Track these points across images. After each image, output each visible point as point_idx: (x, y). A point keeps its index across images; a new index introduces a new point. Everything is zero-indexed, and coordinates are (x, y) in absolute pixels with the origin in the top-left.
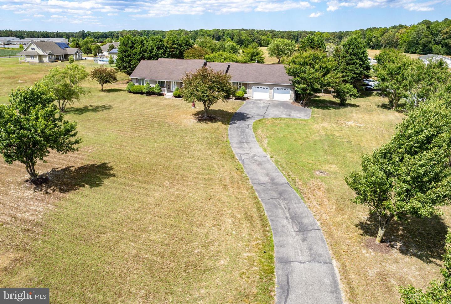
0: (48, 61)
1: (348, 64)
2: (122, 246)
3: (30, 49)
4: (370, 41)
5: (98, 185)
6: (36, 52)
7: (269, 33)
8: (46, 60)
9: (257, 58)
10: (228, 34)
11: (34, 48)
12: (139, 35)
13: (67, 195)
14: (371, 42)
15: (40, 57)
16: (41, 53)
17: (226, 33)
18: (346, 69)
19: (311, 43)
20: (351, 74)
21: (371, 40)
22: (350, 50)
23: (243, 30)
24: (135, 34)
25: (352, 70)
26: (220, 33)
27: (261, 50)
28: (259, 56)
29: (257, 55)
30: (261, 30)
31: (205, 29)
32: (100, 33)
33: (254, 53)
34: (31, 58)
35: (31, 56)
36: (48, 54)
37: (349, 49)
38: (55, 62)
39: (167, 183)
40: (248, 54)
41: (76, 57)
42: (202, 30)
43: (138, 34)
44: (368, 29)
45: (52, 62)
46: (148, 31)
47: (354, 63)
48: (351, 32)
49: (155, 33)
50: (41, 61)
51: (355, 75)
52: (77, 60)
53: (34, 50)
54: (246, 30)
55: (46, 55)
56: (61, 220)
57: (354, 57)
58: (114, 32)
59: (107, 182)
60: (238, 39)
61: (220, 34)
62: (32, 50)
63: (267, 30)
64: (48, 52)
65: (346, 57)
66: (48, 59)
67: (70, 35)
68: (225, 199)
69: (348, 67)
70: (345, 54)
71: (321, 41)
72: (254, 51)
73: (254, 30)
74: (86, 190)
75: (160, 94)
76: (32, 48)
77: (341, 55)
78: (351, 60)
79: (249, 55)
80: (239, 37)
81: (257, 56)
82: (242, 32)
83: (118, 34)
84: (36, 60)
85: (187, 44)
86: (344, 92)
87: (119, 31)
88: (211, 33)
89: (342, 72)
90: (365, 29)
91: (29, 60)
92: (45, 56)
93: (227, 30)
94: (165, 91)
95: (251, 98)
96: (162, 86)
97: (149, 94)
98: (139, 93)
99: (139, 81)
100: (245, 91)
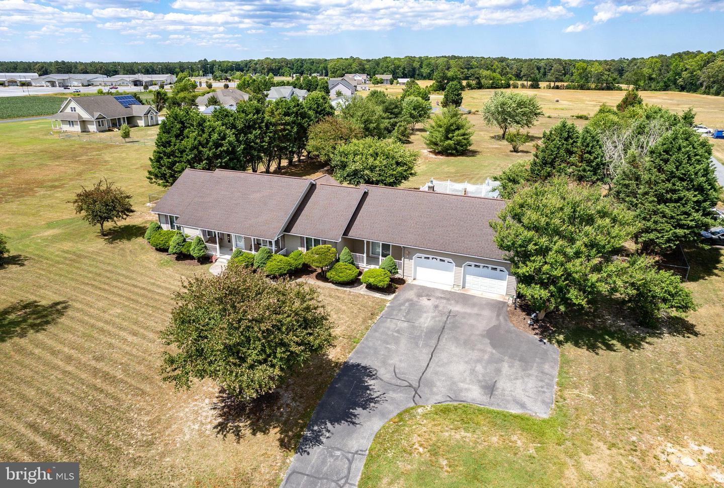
0: (96, 130)
1: (661, 200)
3: (68, 110)
4: (677, 77)
6: (77, 116)
7: (497, 63)
8: (93, 128)
9: (458, 135)
10: (429, 64)
11: (74, 108)
12: (289, 65)
14: (680, 78)
15: (84, 123)
16: (85, 116)
17: (425, 63)
18: (655, 213)
19: (566, 139)
20: (668, 227)
21: (679, 74)
22: (670, 167)
23: (454, 57)
24: (283, 64)
25: (672, 217)
26: (415, 62)
27: (466, 119)
28: (461, 131)
29: (458, 129)
30: (483, 58)
31: (393, 57)
32: (229, 62)
33: (452, 125)
34: (70, 124)
35: (69, 121)
36: (97, 119)
37: (666, 161)
38: (110, 130)
40: (441, 127)
42: (387, 57)
43: (287, 65)
44: (674, 55)
45: (103, 131)
46: (302, 60)
47: (679, 199)
48: (642, 61)
49: (313, 62)
50: (85, 130)
51: (680, 232)
52: (148, 126)
53: (75, 111)
54: (459, 58)
55: (93, 119)
57: (679, 185)
58: (250, 61)
60: (441, 77)
61: (416, 65)
62: (72, 111)
63: (494, 57)
64: (97, 115)
65: (656, 183)
66: (95, 126)
67: (185, 66)
69: (661, 207)
70: (655, 175)
71: (593, 137)
72: (452, 121)
73: (473, 58)
75: (205, 260)
76: (71, 108)
77: (645, 177)
78: (674, 191)
79: (441, 129)
80: (444, 74)
81: (457, 132)
82: (452, 62)
83: (256, 64)
84: (77, 128)
85: (319, 110)
86: (654, 297)
87: (259, 60)
88: (401, 63)
89: (644, 219)
90: (669, 55)
91: (66, 127)
92: (91, 122)
93: (427, 58)
94: (215, 250)
95: (409, 281)
96: (211, 238)
97: (182, 256)
98: (163, 250)
99: (171, 221)
100: (394, 269)
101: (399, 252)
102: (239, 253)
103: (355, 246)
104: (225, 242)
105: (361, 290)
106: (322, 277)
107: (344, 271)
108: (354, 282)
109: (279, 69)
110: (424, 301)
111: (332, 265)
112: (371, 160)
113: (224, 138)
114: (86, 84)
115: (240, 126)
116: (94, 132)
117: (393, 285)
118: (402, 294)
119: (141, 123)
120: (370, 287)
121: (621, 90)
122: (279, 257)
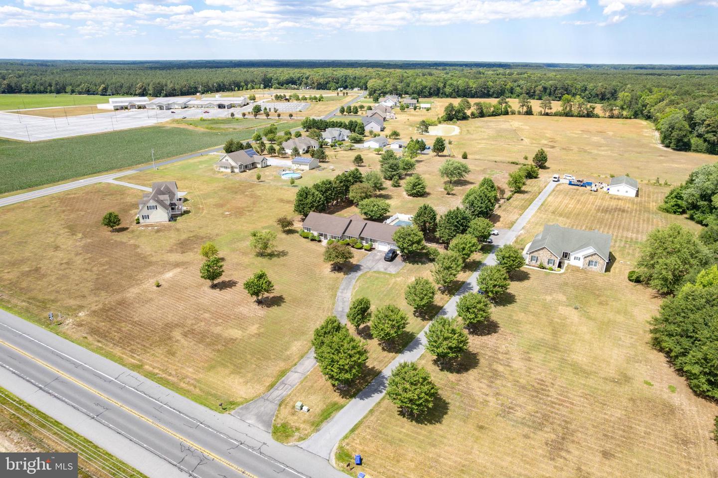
2: (286, 326)
3: (224, 160)
5: (280, 306)
6: (229, 164)
13: (270, 309)
15: (232, 167)
16: (233, 164)
35: (225, 167)
36: (239, 166)
38: (244, 171)
39: (304, 308)
41: (262, 165)
45: (241, 172)
50: (233, 172)
52: (263, 167)
53: (228, 161)
55: (237, 166)
56: (269, 317)
59: (283, 305)
64: (239, 163)
66: (238, 169)
68: (321, 316)
74: (275, 307)
75: (320, 241)
76: (226, 159)
84: (229, 170)
91: (223, 170)
94: (322, 238)
95: (376, 249)
96: (321, 235)
97: (313, 240)
98: (307, 238)
99: (308, 229)
100: (372, 245)
101: (375, 241)
102: (330, 240)
103: (362, 239)
104: (326, 237)
105: (363, 250)
106: (353, 247)
107: (359, 245)
108: (361, 248)
109: (327, 84)
110: (379, 254)
111: (355, 243)
112: (372, 208)
113: (320, 199)
114: (183, 107)
115: (324, 190)
116: (238, 173)
117: (371, 249)
118: (373, 252)
119: (259, 166)
120: (366, 250)
121: (599, 117)
122: (341, 241)
